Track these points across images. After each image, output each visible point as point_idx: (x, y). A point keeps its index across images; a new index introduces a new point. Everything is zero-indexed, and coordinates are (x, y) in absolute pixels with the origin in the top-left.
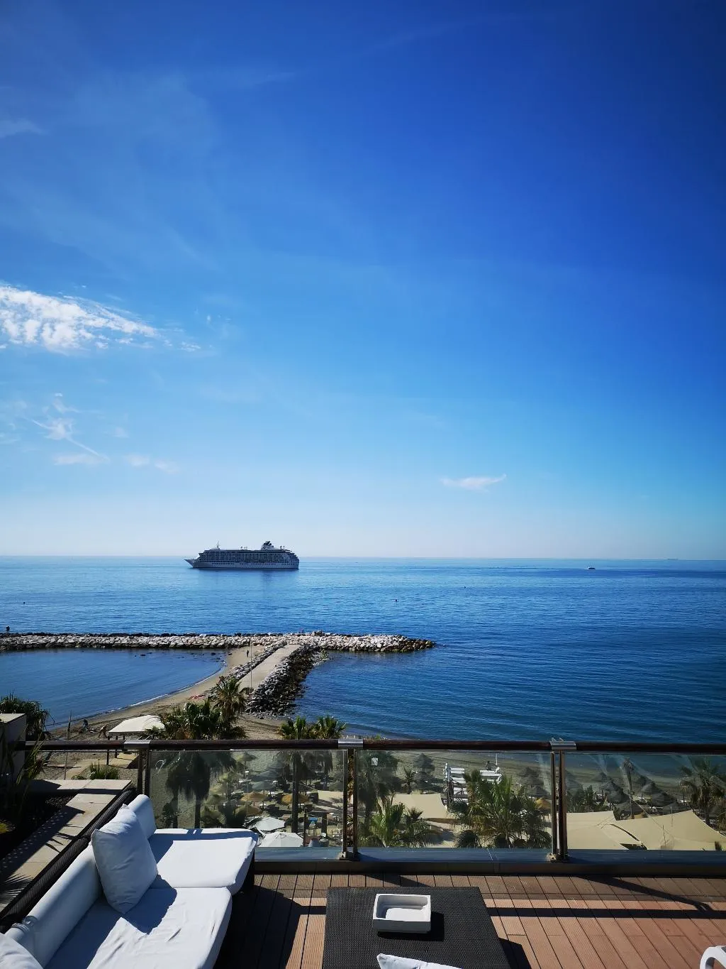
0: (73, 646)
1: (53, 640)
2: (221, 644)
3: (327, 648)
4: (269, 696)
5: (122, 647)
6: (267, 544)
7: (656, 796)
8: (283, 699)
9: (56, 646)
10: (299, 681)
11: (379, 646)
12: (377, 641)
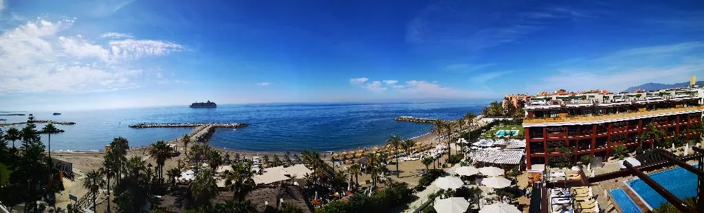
2: (193, 126)
3: (219, 127)
4: (202, 139)
6: (208, 101)
8: (206, 139)
10: (211, 135)
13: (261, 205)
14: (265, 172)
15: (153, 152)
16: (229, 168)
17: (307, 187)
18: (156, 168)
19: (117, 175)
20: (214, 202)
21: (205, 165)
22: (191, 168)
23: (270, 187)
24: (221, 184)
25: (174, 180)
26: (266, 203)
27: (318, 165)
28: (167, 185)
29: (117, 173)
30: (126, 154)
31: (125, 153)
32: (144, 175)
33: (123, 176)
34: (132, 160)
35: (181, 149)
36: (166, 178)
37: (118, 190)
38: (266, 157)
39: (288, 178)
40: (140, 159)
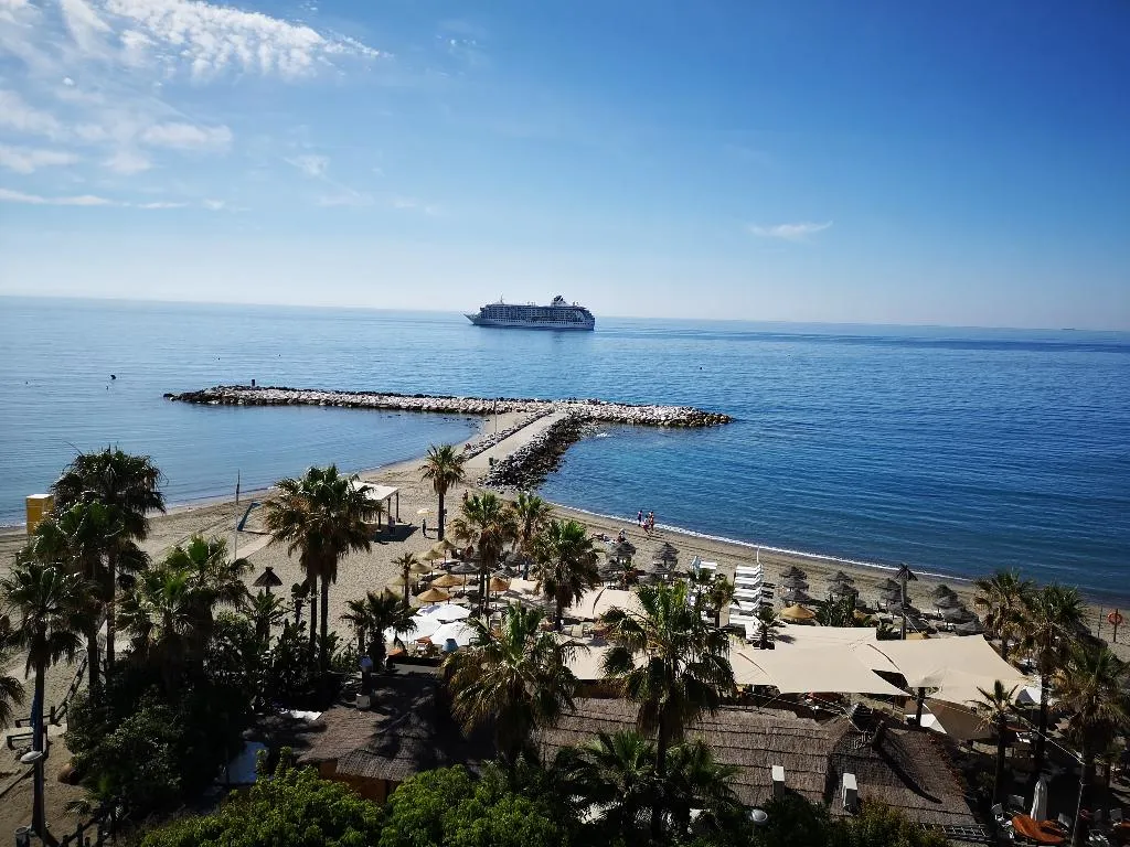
0: (317, 402)
1: (295, 396)
2: (480, 409)
3: (601, 419)
4: (517, 469)
5: (370, 407)
6: (558, 298)
7: (953, 611)
8: (533, 473)
9: (297, 402)
10: (559, 454)
11: (663, 418)
12: (660, 413)
13: (755, 777)
14: (787, 639)
15: (285, 522)
16: (627, 601)
17: (992, 750)
18: (299, 591)
19: (93, 649)
20: (551, 741)
21: (517, 584)
22: (460, 595)
23: (803, 712)
24: (587, 664)
25: (378, 644)
26: (778, 774)
27: (1065, 653)
28: (348, 663)
29: (91, 633)
30: (142, 536)
31: (140, 529)
32: (242, 628)
33: (123, 644)
34: (178, 561)
35: (419, 511)
36: (345, 635)
37: (89, 718)
38: (797, 575)
39: (894, 691)
40: (218, 549)
